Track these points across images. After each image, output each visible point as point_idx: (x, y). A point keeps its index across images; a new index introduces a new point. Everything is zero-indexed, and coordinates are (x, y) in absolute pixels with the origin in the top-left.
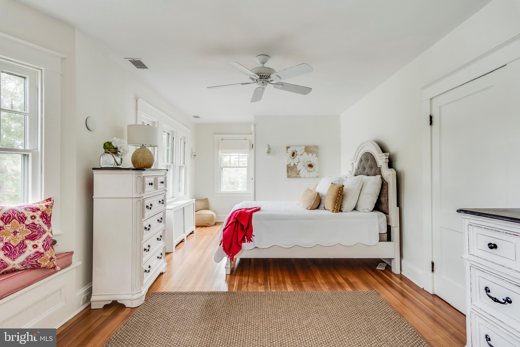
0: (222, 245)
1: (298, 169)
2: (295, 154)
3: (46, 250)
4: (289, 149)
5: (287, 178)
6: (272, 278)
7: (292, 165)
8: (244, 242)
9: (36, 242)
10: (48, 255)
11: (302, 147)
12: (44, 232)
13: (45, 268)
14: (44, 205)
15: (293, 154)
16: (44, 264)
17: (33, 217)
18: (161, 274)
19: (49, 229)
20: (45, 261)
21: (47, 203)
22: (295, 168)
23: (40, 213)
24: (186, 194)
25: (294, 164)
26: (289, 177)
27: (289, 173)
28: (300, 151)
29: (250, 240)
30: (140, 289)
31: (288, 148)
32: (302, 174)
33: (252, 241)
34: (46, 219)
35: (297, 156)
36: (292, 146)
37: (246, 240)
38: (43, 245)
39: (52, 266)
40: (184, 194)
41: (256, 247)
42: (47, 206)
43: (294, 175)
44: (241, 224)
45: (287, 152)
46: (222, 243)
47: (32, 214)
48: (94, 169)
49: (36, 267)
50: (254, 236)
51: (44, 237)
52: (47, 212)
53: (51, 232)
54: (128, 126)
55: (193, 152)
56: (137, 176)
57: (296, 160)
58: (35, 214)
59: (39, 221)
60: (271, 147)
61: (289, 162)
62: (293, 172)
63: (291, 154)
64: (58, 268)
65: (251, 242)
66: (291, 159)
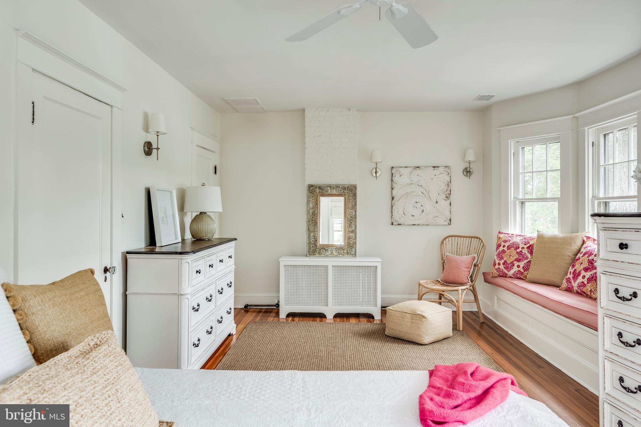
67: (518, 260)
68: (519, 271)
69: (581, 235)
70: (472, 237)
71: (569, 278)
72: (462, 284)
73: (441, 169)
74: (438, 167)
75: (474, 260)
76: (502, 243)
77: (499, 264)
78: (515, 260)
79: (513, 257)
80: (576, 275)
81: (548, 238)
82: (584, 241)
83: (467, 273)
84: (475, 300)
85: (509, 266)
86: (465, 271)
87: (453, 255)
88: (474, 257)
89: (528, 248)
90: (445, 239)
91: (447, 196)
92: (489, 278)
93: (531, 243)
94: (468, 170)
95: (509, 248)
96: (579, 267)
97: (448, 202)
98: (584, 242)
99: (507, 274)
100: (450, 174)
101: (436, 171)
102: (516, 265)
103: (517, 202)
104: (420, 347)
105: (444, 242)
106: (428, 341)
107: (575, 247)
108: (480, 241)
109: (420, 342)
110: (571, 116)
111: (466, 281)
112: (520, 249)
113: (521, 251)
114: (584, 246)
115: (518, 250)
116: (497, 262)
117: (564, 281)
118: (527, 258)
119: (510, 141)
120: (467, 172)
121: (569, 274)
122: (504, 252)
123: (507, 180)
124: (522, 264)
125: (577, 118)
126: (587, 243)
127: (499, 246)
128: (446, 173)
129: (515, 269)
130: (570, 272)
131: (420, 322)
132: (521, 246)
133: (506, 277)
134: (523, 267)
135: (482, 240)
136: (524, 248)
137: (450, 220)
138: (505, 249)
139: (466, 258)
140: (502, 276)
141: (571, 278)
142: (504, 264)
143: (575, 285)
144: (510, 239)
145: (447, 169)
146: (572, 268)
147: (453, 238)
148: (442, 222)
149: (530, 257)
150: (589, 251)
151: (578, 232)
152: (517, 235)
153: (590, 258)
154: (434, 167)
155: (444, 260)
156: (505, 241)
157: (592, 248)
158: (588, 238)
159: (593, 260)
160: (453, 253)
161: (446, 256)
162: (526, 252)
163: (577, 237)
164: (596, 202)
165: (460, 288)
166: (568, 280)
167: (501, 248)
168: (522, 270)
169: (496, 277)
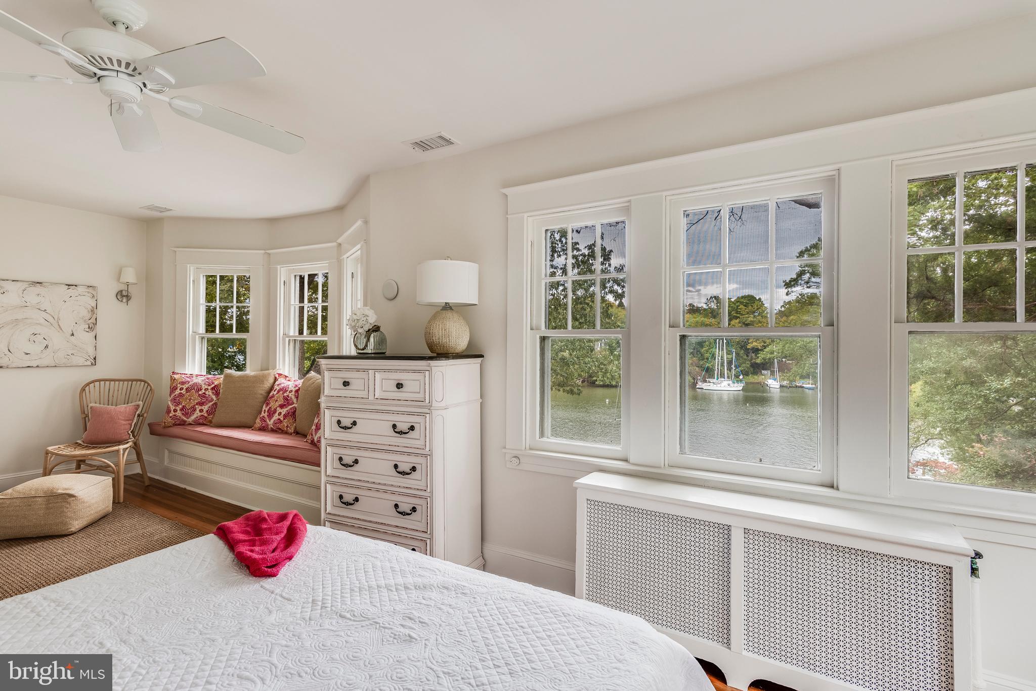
67: (201, 404)
68: (203, 416)
69: (272, 373)
70: (132, 381)
71: (264, 417)
72: (120, 442)
73: (81, 289)
74: (76, 286)
75: (137, 409)
76: (179, 385)
77: (175, 411)
78: (197, 404)
79: (194, 400)
80: (271, 414)
81: (237, 377)
82: (276, 378)
83: (128, 427)
84: (138, 459)
85: (187, 412)
86: (124, 425)
87: (102, 405)
88: (138, 406)
89: (213, 389)
90: (88, 384)
91: (91, 327)
92: (159, 429)
93: (216, 383)
94: (124, 293)
95: (188, 390)
96: (273, 405)
97: (92, 334)
98: (276, 380)
99: (185, 421)
100: (95, 296)
101: (72, 291)
102: (198, 410)
103: (197, 336)
104: (65, 539)
105: (87, 389)
106: (77, 527)
107: (267, 385)
108: (146, 384)
109: (63, 533)
110: (263, 252)
111: (127, 437)
112: (203, 391)
113: (204, 393)
114: (277, 383)
115: (200, 393)
116: (172, 408)
117: (258, 421)
118: (212, 400)
119: (188, 265)
120: (123, 296)
121: (263, 413)
122: (181, 395)
123: (184, 311)
124: (205, 408)
125: (269, 254)
126: (279, 380)
127: (173, 389)
128: (91, 295)
129: (197, 414)
130: (265, 410)
131: (64, 504)
132: (204, 387)
133: (183, 425)
134: (207, 411)
135: (149, 384)
136: (207, 389)
137: (95, 359)
138: (183, 392)
139: (126, 408)
140: (179, 425)
141: (266, 416)
142: (181, 410)
143: (270, 423)
144: (189, 380)
145: (90, 290)
146: (266, 407)
147: (102, 383)
148: (81, 361)
149: (215, 399)
150: (283, 387)
151: (268, 369)
152: (197, 376)
153: (285, 394)
154: (69, 285)
155: (86, 413)
156: (183, 383)
157: (285, 385)
158: (280, 375)
159: (288, 396)
160: (102, 402)
161: (91, 408)
162: (210, 393)
163: (269, 374)
164: (287, 339)
165: (122, 447)
166: (263, 419)
167: (178, 392)
168: (206, 415)
169: (171, 426)
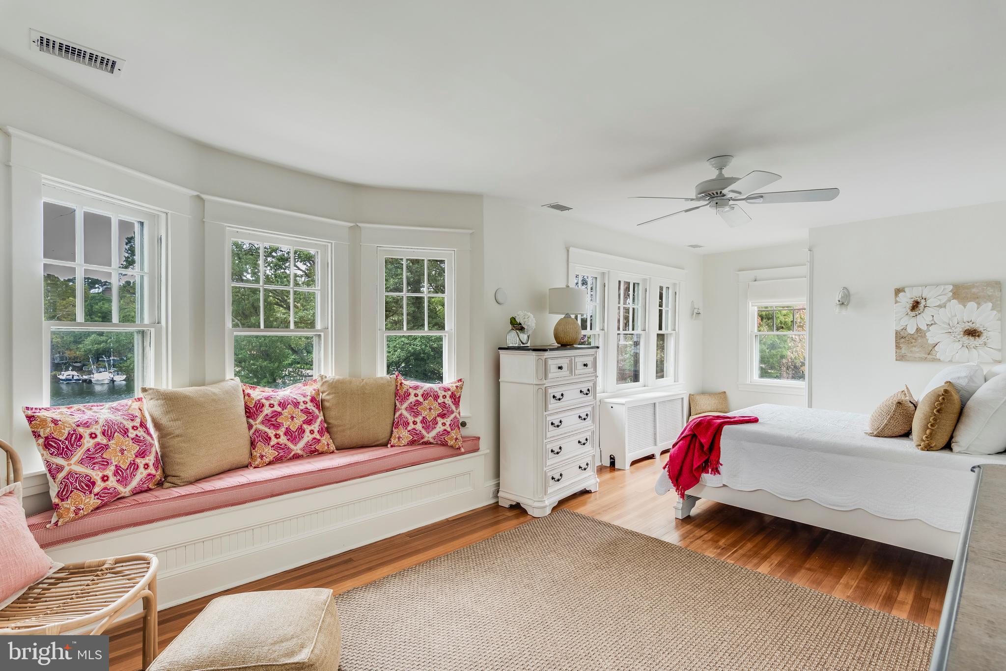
0: (666, 469)
1: (931, 341)
2: (921, 306)
3: (452, 430)
4: (901, 295)
5: (896, 360)
6: (749, 545)
7: (911, 330)
8: (706, 473)
9: (444, 421)
10: (453, 434)
11: (943, 287)
12: (452, 412)
13: (452, 447)
14: (454, 385)
15: (915, 306)
16: (451, 443)
17: (444, 397)
18: (585, 492)
19: (457, 410)
20: (451, 439)
21: (457, 384)
22: (919, 338)
23: (450, 393)
24: (678, 382)
25: (918, 330)
26: (901, 358)
27: (903, 351)
28: (933, 297)
29: (716, 471)
30: (543, 497)
31: (898, 291)
32: (942, 351)
33: (720, 474)
34: (455, 399)
35: (926, 309)
36: (912, 286)
37: (710, 470)
38: (450, 425)
39: (457, 447)
40: (673, 381)
41: (724, 486)
42: (457, 387)
43: (917, 355)
44: (700, 441)
45: (896, 302)
46: (667, 467)
47: (444, 393)
48: (500, 348)
49: (444, 444)
50: (721, 465)
51: (452, 416)
52: (456, 393)
53: (459, 413)
54: (550, 289)
55: (696, 307)
56: (537, 358)
57: (923, 320)
58: (446, 394)
59: (448, 401)
60: (852, 291)
61: (903, 323)
62: (915, 347)
63: (909, 306)
64: (463, 450)
65: (717, 475)
66: (907, 318)
78: (136, 456)
102: (141, 466)
122: (102, 447)
129: (141, 474)
167: (89, 442)
